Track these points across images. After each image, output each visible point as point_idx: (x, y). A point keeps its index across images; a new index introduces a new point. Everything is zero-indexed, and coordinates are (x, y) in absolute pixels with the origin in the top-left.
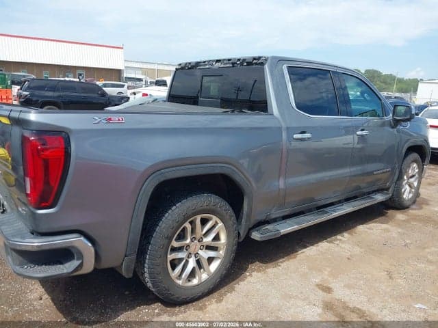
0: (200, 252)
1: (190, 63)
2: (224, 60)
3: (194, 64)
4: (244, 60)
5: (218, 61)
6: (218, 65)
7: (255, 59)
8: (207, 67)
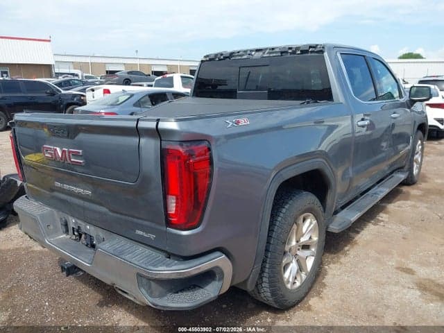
0: (298, 253)
1: (222, 55)
2: (266, 49)
3: (228, 55)
4: (297, 48)
5: (258, 50)
6: (260, 54)
7: (310, 47)
8: (245, 57)
